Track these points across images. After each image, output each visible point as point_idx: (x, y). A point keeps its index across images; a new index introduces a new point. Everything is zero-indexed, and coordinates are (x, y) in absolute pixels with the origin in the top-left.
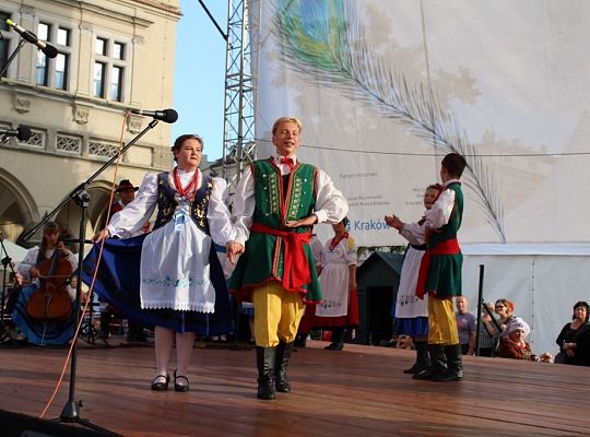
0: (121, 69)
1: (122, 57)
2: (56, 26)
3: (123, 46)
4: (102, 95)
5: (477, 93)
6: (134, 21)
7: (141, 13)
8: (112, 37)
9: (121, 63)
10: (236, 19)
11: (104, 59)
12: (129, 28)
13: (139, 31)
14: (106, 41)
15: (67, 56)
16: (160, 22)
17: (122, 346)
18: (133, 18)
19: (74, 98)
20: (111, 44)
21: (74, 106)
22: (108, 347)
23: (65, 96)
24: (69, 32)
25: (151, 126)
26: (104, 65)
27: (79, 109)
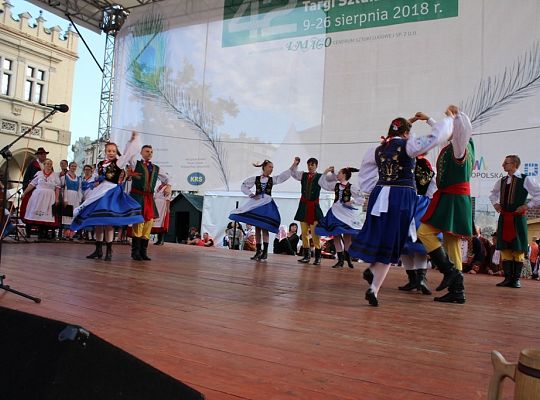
0: (42, 86)
1: (42, 79)
2: (3, 58)
3: (43, 72)
4: (30, 100)
5: (238, 111)
6: (50, 59)
7: (54, 55)
8: (37, 67)
9: (42, 82)
10: (109, 61)
11: (32, 79)
12: (48, 63)
13: (53, 65)
14: (33, 69)
15: (9, 76)
16: (65, 60)
17: (35, 242)
18: (51, 57)
19: (13, 100)
20: (36, 70)
21: (12, 104)
22: (27, 242)
23: (7, 99)
24: (11, 62)
25: (52, 113)
26: (32, 83)
27: (15, 107)
